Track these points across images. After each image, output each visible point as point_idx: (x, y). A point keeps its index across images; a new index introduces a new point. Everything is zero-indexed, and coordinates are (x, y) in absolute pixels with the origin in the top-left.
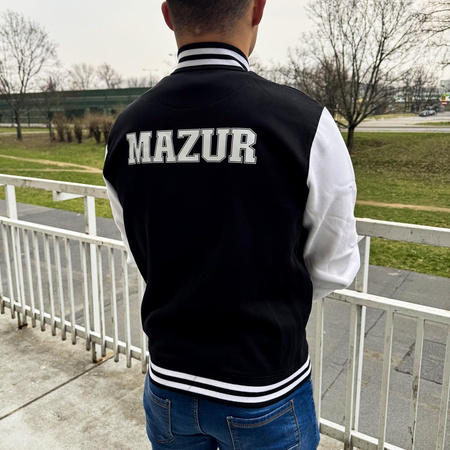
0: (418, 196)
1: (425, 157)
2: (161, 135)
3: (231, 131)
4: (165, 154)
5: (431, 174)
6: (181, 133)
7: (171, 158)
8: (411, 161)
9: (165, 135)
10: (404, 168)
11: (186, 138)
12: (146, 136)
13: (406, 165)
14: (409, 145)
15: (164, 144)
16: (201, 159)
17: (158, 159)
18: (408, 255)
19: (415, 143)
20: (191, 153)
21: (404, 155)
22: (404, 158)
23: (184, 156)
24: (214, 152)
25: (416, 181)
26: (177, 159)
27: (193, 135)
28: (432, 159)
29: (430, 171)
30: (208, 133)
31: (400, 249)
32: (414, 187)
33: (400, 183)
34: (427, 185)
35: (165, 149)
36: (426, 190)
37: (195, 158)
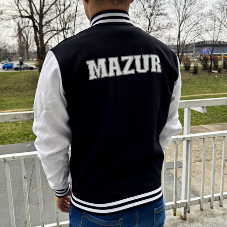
0: (17, 104)
1: (15, 84)
2: (111, 60)
3: (150, 56)
4: (115, 71)
5: (19, 93)
6: (123, 58)
7: (119, 73)
8: (8, 87)
9: (113, 60)
10: (5, 91)
11: (126, 61)
12: (102, 62)
13: (5, 89)
14: (4, 79)
15: (114, 65)
16: (136, 71)
17: (112, 74)
18: (24, 135)
19: (7, 77)
20: (130, 69)
21: (3, 84)
22: (4, 86)
23: (126, 71)
24: (142, 67)
25: (13, 97)
26: (123, 73)
27: (130, 59)
28: (18, 85)
29: (19, 91)
30: (138, 58)
31: (19, 133)
32: (13, 100)
33: (5, 99)
34: (19, 98)
35: (115, 68)
36: (20, 100)
37: (132, 72)
